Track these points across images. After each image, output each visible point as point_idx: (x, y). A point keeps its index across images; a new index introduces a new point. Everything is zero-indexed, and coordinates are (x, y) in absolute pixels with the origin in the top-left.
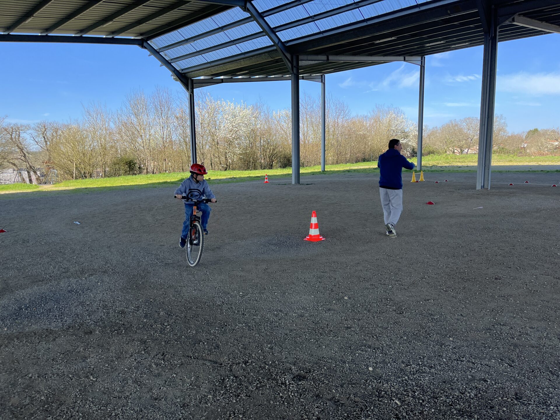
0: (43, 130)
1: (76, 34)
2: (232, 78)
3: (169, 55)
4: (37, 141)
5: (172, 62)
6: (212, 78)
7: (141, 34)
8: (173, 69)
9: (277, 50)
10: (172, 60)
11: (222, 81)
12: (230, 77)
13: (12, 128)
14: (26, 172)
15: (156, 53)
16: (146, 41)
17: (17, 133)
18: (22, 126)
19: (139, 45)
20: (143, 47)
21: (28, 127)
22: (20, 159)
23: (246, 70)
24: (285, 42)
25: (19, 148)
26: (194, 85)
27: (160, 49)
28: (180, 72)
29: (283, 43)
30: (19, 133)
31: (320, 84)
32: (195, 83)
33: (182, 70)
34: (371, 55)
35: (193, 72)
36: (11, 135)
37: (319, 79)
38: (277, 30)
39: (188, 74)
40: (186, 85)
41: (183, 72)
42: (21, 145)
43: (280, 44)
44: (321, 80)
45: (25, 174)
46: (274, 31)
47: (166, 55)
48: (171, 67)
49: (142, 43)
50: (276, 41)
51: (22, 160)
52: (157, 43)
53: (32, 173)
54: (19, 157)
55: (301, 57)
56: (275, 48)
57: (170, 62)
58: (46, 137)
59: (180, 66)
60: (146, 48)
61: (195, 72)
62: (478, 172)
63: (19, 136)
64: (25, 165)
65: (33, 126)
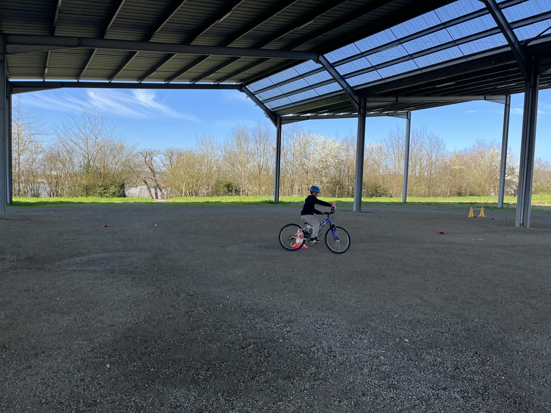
0: (170, 155)
1: (190, 82)
2: (317, 115)
3: (261, 97)
4: (164, 163)
5: (264, 102)
6: (299, 116)
7: (241, 80)
8: (265, 108)
9: (346, 94)
10: (264, 100)
11: (308, 118)
12: (315, 114)
13: (147, 152)
14: (154, 189)
15: (252, 95)
16: (244, 86)
17: (151, 156)
18: (154, 151)
19: (238, 89)
20: (241, 90)
21: (159, 152)
22: (150, 178)
23: (326, 109)
24: (354, 87)
25: (151, 169)
26: (282, 121)
27: (255, 92)
28: (271, 110)
29: (351, 88)
30: (152, 156)
31: (405, 120)
32: (283, 120)
33: (273, 109)
34: (445, 95)
35: (281, 111)
36: (146, 158)
37: (405, 116)
38: (346, 77)
39: (277, 112)
40: (275, 121)
41: (273, 111)
42: (153, 166)
43: (348, 89)
44: (406, 116)
45: (153, 191)
46: (343, 78)
47: (260, 97)
48: (263, 107)
49: (241, 88)
50: (345, 86)
51: (151, 179)
52: (252, 87)
53: (158, 190)
54: (150, 176)
55: (369, 99)
56: (344, 92)
57: (263, 102)
58: (172, 161)
59: (270, 105)
60: (244, 92)
61: (283, 111)
62: (517, 210)
63: (152, 159)
64: (154, 184)
65: (162, 151)
